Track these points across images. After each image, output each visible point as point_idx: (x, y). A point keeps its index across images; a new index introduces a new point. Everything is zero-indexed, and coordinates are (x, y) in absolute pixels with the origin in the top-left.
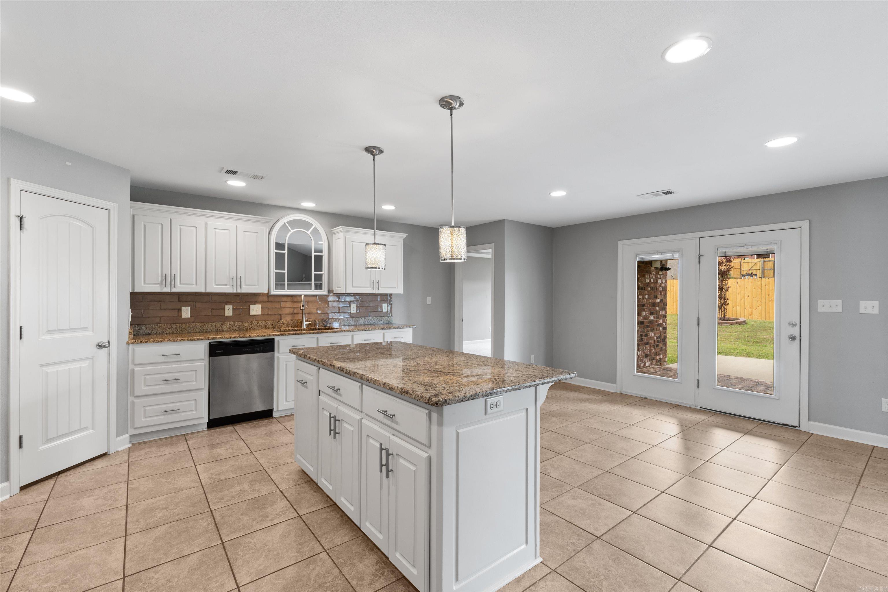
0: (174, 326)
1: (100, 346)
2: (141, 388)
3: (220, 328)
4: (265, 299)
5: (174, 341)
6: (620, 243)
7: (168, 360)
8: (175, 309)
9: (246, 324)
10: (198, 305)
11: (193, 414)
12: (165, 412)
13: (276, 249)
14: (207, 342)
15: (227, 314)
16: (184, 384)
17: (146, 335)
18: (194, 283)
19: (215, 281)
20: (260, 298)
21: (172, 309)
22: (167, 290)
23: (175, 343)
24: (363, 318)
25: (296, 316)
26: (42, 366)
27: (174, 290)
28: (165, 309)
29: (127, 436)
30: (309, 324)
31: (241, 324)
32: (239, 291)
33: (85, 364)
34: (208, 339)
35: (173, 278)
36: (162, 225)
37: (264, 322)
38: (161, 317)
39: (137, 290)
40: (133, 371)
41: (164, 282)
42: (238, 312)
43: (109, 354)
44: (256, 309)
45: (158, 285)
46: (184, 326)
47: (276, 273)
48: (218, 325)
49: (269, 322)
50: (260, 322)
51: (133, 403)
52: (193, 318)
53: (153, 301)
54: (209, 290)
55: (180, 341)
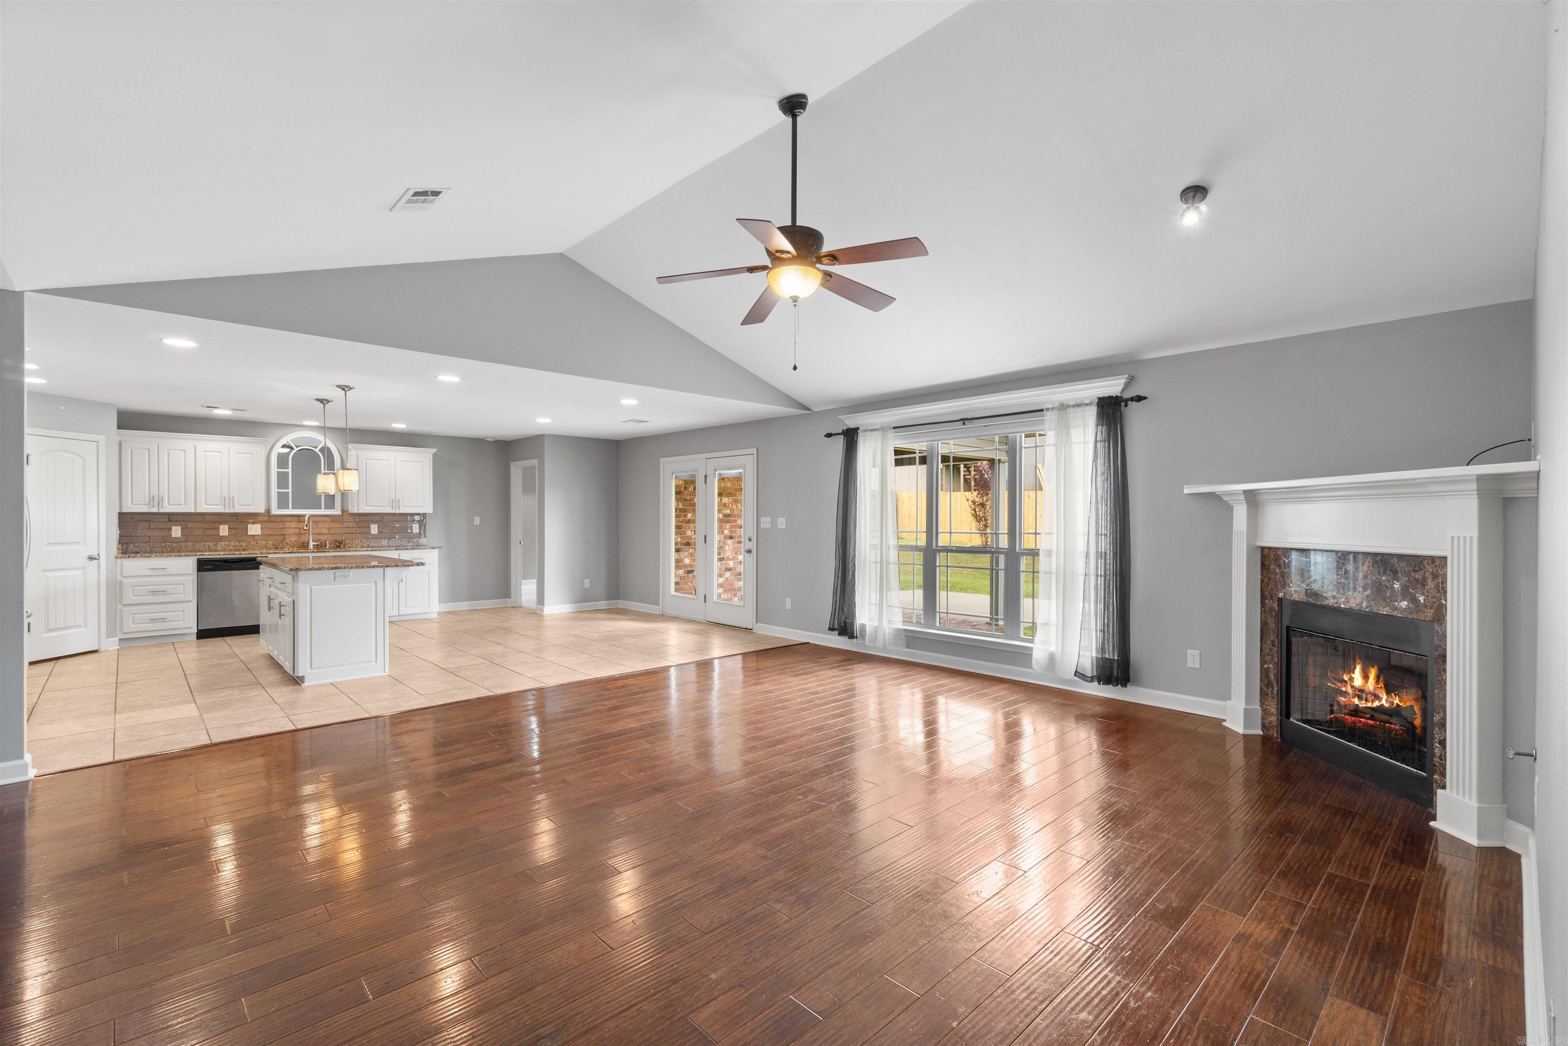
0: (164, 544)
1: (91, 558)
2: (129, 597)
3: (214, 548)
4: (266, 519)
5: (161, 556)
6: (662, 460)
7: (155, 574)
8: (164, 529)
9: (244, 544)
10: (190, 525)
11: (182, 624)
12: (153, 620)
13: (278, 468)
14: (196, 558)
15: (221, 534)
16: (172, 596)
17: (135, 553)
18: (183, 503)
19: (206, 502)
20: (260, 519)
21: (162, 529)
22: (155, 510)
23: (163, 558)
24: (387, 540)
25: (303, 536)
26: (44, 571)
27: (162, 511)
28: (153, 529)
29: (117, 639)
30: (317, 545)
31: (238, 544)
32: (232, 511)
33: (79, 572)
34: (196, 555)
35: (160, 499)
36: (149, 449)
37: (264, 543)
38: (150, 537)
39: (124, 510)
40: (121, 582)
41: (152, 503)
42: (234, 532)
43: (99, 566)
44: (254, 529)
45: (145, 506)
46: (174, 545)
47: (278, 493)
48: (211, 544)
49: (270, 542)
50: (260, 542)
51: (121, 611)
52: (184, 537)
53: (141, 521)
54: (199, 511)
55: (168, 556)
